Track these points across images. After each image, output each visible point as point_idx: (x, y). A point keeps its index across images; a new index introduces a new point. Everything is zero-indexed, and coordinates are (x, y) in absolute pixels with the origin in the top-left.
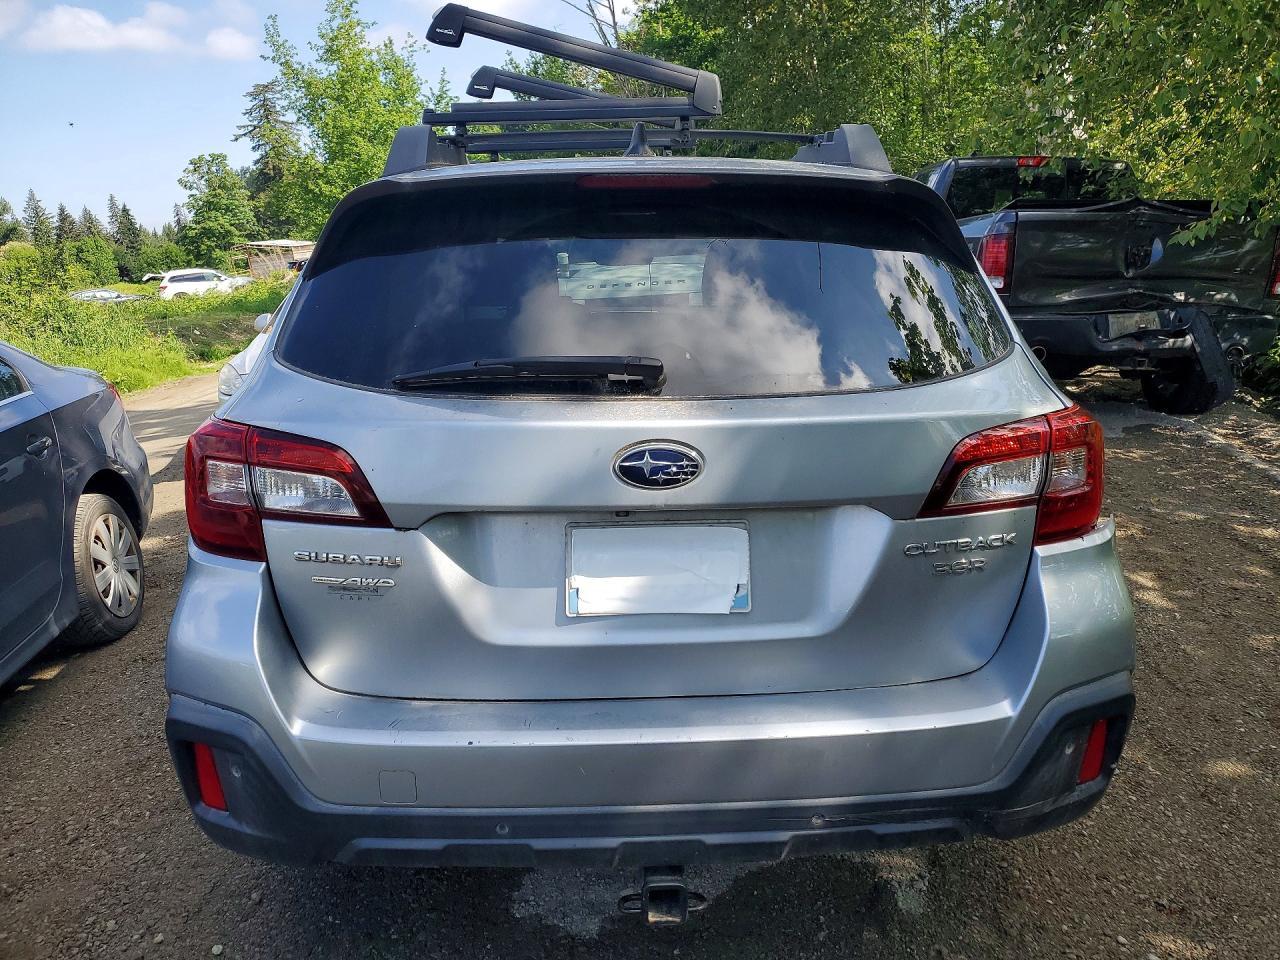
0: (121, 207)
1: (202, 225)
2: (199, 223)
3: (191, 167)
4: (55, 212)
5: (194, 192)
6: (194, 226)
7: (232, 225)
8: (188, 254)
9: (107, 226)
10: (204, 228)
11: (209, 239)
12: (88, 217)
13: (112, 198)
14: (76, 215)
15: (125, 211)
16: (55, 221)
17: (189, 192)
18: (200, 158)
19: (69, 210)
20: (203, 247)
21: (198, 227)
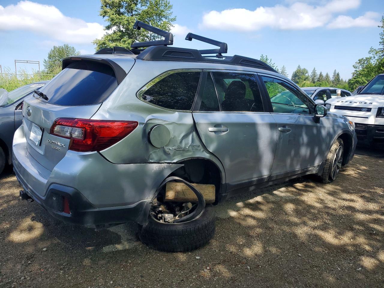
0: (337, 73)
1: (356, 79)
2: (355, 79)
3: (358, 62)
4: (319, 74)
5: (357, 69)
6: (353, 80)
7: (366, 80)
8: (349, 88)
9: (332, 78)
10: (356, 80)
11: (357, 84)
12: (327, 76)
13: (335, 71)
14: (324, 75)
15: (338, 74)
16: (318, 76)
17: (355, 69)
18: (362, 59)
19: (323, 74)
20: (355, 86)
21: (355, 80)
